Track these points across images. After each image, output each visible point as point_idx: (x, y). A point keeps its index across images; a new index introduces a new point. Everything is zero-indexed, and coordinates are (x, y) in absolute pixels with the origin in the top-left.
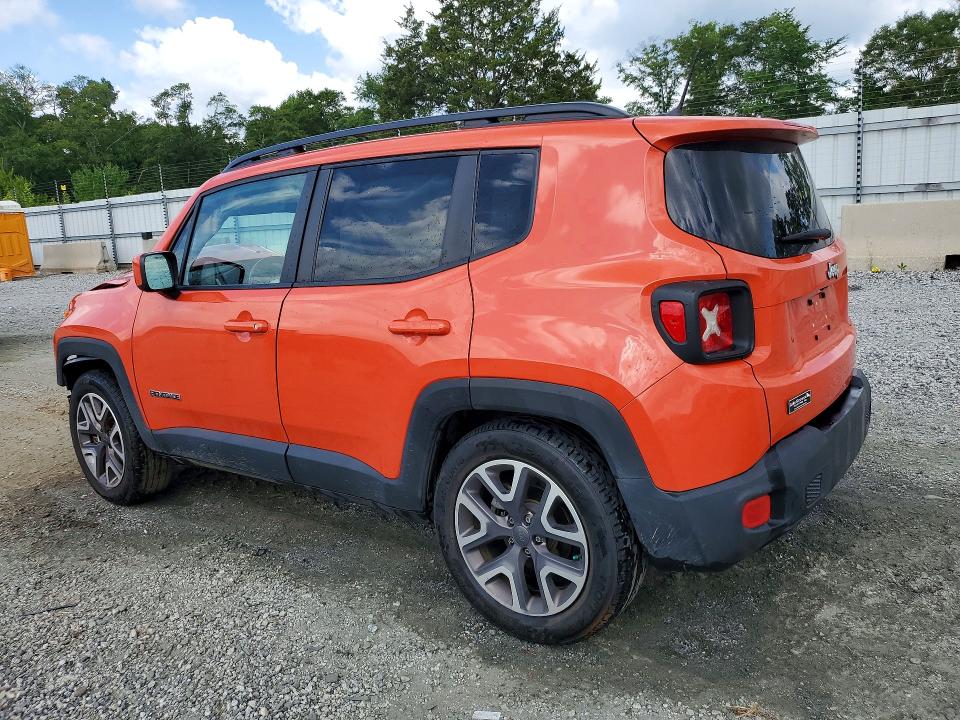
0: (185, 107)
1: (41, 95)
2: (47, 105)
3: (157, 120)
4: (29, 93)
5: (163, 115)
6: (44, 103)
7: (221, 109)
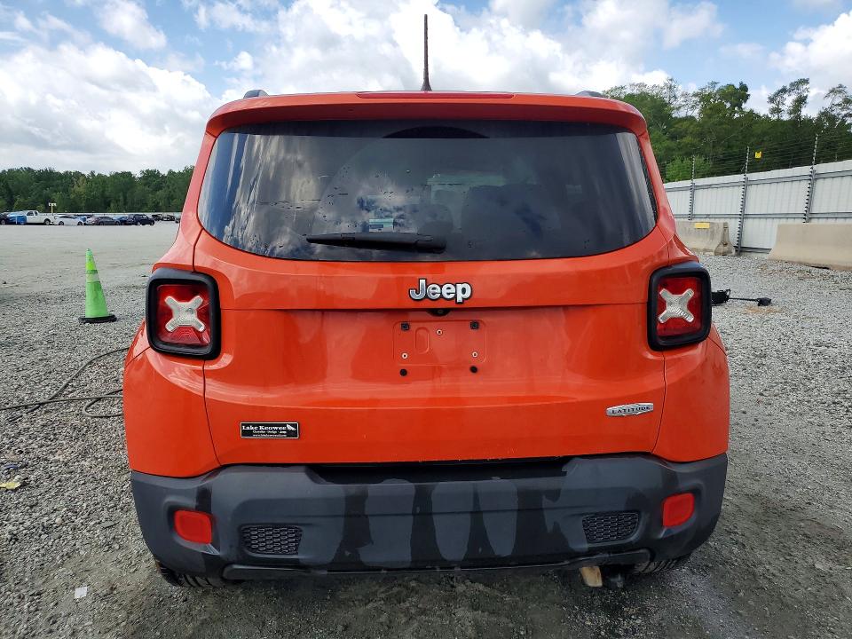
0: (801, 101)
1: (680, 100)
2: (682, 109)
3: (770, 116)
4: (672, 99)
5: (777, 111)
6: (680, 107)
7: (839, 100)
